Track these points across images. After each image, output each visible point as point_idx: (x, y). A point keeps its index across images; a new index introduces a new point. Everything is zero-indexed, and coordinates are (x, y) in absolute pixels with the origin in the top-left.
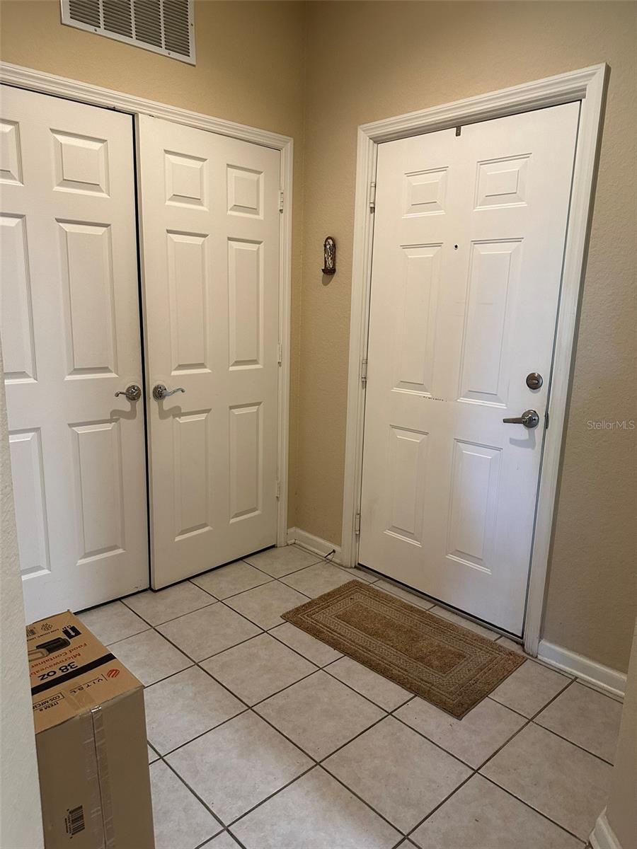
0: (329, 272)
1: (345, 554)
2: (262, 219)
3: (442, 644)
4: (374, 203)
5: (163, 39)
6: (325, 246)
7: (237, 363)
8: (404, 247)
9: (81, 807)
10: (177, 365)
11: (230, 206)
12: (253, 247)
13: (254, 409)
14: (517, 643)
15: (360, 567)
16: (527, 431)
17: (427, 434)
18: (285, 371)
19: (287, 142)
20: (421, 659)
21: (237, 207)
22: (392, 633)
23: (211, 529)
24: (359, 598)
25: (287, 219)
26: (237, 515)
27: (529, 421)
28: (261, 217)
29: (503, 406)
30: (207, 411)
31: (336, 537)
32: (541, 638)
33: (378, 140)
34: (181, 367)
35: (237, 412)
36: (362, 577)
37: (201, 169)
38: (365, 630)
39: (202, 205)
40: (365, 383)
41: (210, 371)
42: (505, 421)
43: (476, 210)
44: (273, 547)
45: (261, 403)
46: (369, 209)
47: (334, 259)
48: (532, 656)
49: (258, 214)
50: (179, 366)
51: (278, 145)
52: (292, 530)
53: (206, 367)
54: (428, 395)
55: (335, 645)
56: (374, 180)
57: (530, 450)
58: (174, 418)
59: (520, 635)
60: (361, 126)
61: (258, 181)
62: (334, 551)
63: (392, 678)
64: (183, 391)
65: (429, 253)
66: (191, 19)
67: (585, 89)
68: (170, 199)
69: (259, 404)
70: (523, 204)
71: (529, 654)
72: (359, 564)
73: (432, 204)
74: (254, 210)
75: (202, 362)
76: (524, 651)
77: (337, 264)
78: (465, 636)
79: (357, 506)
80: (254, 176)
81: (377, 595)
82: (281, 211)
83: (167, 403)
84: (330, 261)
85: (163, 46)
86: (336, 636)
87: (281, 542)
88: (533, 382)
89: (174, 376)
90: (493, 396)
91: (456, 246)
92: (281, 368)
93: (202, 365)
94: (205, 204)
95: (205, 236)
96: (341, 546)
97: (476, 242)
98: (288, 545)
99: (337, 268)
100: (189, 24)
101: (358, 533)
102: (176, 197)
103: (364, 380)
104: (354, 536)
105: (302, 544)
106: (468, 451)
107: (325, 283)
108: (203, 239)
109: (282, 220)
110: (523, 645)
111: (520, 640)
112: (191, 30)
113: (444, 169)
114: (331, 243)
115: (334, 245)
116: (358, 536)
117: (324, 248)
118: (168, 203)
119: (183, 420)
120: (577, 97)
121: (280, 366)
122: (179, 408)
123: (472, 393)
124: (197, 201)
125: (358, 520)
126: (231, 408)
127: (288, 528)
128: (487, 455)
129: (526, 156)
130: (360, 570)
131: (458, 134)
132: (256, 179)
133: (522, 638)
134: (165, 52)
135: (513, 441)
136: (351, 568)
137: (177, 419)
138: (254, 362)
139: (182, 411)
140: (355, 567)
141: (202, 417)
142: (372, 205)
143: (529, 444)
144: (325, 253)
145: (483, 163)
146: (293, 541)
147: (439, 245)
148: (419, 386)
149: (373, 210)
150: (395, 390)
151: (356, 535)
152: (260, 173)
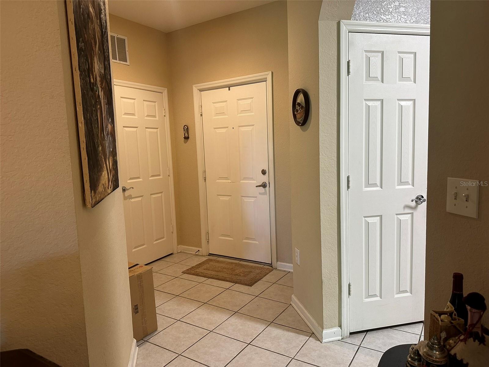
0: (187, 138)
1: (204, 250)
2: (158, 119)
3: (243, 270)
4: (202, 113)
5: (117, 57)
6: (184, 128)
7: (153, 176)
8: (215, 128)
9: (137, 305)
10: (129, 178)
11: (146, 115)
12: (155, 130)
13: (160, 195)
14: (270, 266)
15: (210, 255)
16: (264, 189)
17: (231, 196)
18: (171, 179)
19: (165, 90)
20: (237, 275)
21: (148, 116)
22: (225, 270)
23: (146, 246)
24: (211, 263)
25: (167, 119)
26: (156, 240)
27: (264, 186)
28: (157, 118)
29: (255, 182)
30: (142, 196)
31: (199, 245)
32: (277, 261)
33: (201, 90)
34: (131, 179)
35: (153, 196)
36: (211, 257)
37: (134, 103)
38: (215, 271)
39: (135, 116)
40: (205, 180)
41: (142, 180)
42: (256, 187)
43: (238, 116)
44: (172, 254)
45: (163, 192)
46: (200, 115)
47: (188, 133)
48: (275, 269)
49: (156, 118)
50: (130, 178)
51: (161, 91)
52: (179, 246)
53: (140, 179)
54: (230, 181)
55: (205, 277)
56: (201, 104)
57: (265, 195)
58: (129, 199)
59: (271, 263)
60: (194, 85)
61: (155, 105)
62: (199, 251)
63: (227, 281)
64: (133, 188)
65: (224, 130)
66: (127, 49)
67: (267, 78)
68: (124, 115)
69: (162, 193)
70: (253, 114)
71: (274, 268)
72: (210, 254)
73: (223, 113)
74: (155, 116)
75: (139, 176)
76: (272, 268)
77: (189, 135)
78: (252, 267)
79: (207, 230)
80: (153, 104)
81: (218, 262)
82: (165, 116)
83: (127, 193)
84: (186, 135)
85: (118, 60)
86: (205, 274)
87: (175, 252)
88: (264, 172)
89: (128, 182)
90: (252, 179)
91: (233, 128)
92: (169, 177)
93: (139, 178)
94: (136, 115)
95: (137, 127)
96: (201, 248)
97: (240, 126)
98: (178, 253)
99: (190, 136)
100: (126, 51)
101: (208, 240)
102: (126, 114)
103: (205, 178)
104: (207, 242)
105: (185, 251)
106: (246, 199)
107: (185, 143)
108: (136, 129)
109: (165, 119)
110: (272, 266)
111: (271, 265)
112: (127, 53)
113: (226, 101)
114: (186, 127)
115: (188, 128)
116: (208, 242)
117: (183, 129)
118: (123, 116)
119: (133, 200)
120: (265, 80)
121: (169, 176)
122: (131, 195)
123: (245, 179)
124: (133, 114)
125: (208, 235)
126: (151, 194)
127: (178, 245)
128: (252, 200)
129: (252, 98)
130: (210, 256)
131: (229, 90)
132: (154, 105)
133: (271, 264)
134: (119, 62)
135: (260, 194)
136: (207, 256)
137: (130, 200)
138: (159, 175)
139: (133, 197)
140: (208, 255)
141: (140, 199)
142: (201, 114)
143: (265, 194)
144: (184, 131)
145: (238, 100)
146: (180, 251)
147: (227, 127)
148: (226, 178)
149: (201, 115)
150: (217, 181)
151: (208, 241)
152: (155, 102)
